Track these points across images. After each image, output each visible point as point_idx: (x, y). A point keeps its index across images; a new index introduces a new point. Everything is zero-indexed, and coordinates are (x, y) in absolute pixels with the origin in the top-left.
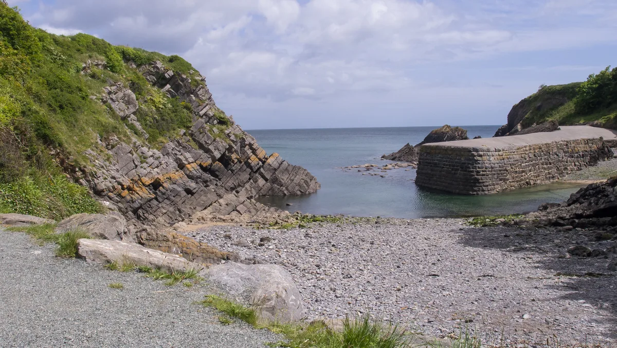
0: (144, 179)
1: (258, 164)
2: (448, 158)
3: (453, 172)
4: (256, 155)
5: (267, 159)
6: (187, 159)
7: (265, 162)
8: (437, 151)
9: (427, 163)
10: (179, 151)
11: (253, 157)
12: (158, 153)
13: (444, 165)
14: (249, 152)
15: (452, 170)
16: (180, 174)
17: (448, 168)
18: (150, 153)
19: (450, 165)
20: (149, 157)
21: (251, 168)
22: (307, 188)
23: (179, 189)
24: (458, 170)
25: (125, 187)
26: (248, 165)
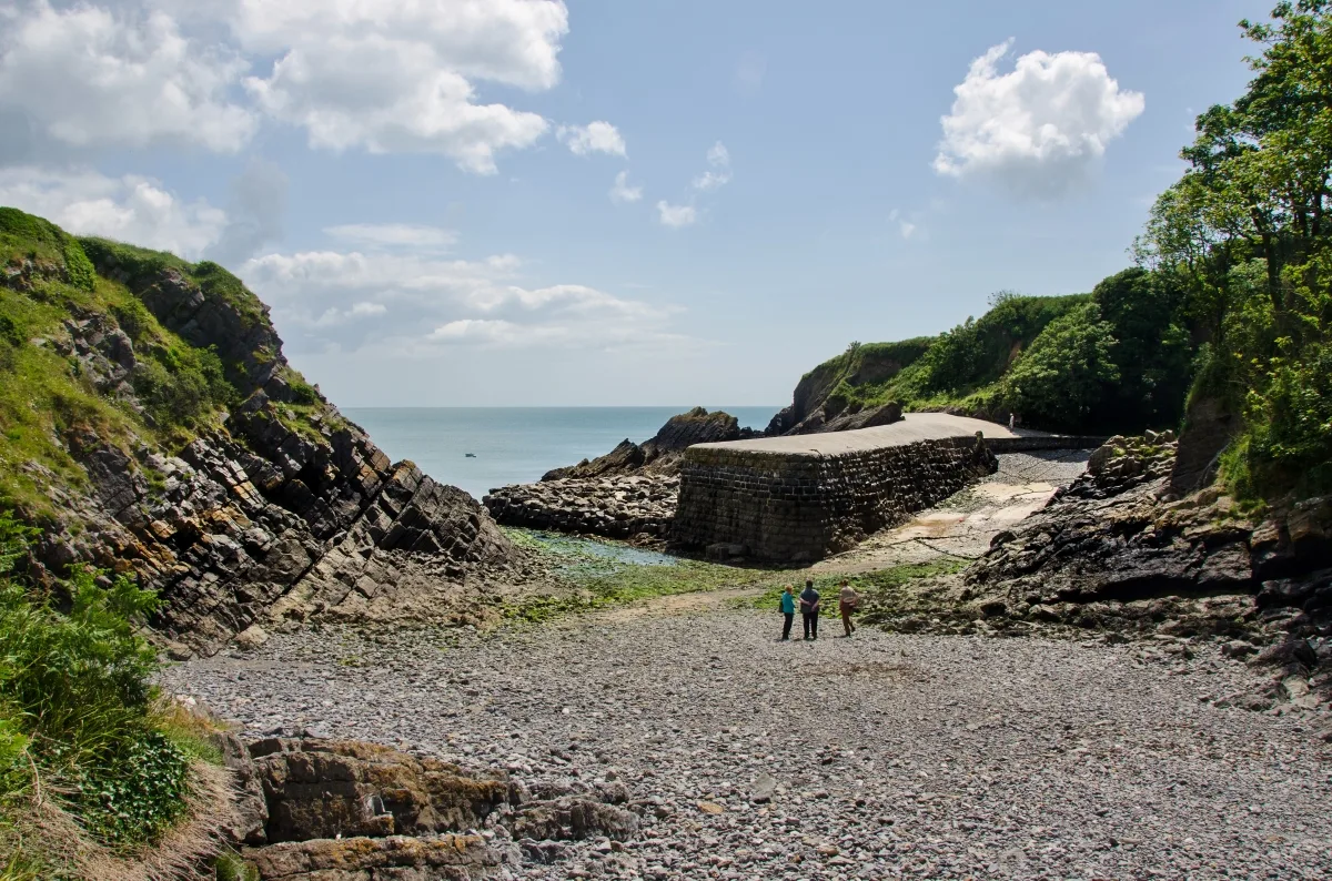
0: (157, 525)
1: (376, 483)
2: (746, 473)
3: (756, 499)
4: (372, 466)
5: (393, 473)
6: (234, 475)
7: (388, 478)
8: (721, 460)
9: (700, 480)
10: (220, 459)
11: (366, 468)
12: (183, 465)
13: (737, 485)
14: (359, 459)
15: (755, 495)
16: (232, 510)
17: (747, 492)
18: (171, 468)
19: (748, 486)
20: (169, 476)
21: (362, 491)
22: (475, 530)
23: (233, 545)
24: (767, 495)
25: (122, 548)
26: (357, 486)
